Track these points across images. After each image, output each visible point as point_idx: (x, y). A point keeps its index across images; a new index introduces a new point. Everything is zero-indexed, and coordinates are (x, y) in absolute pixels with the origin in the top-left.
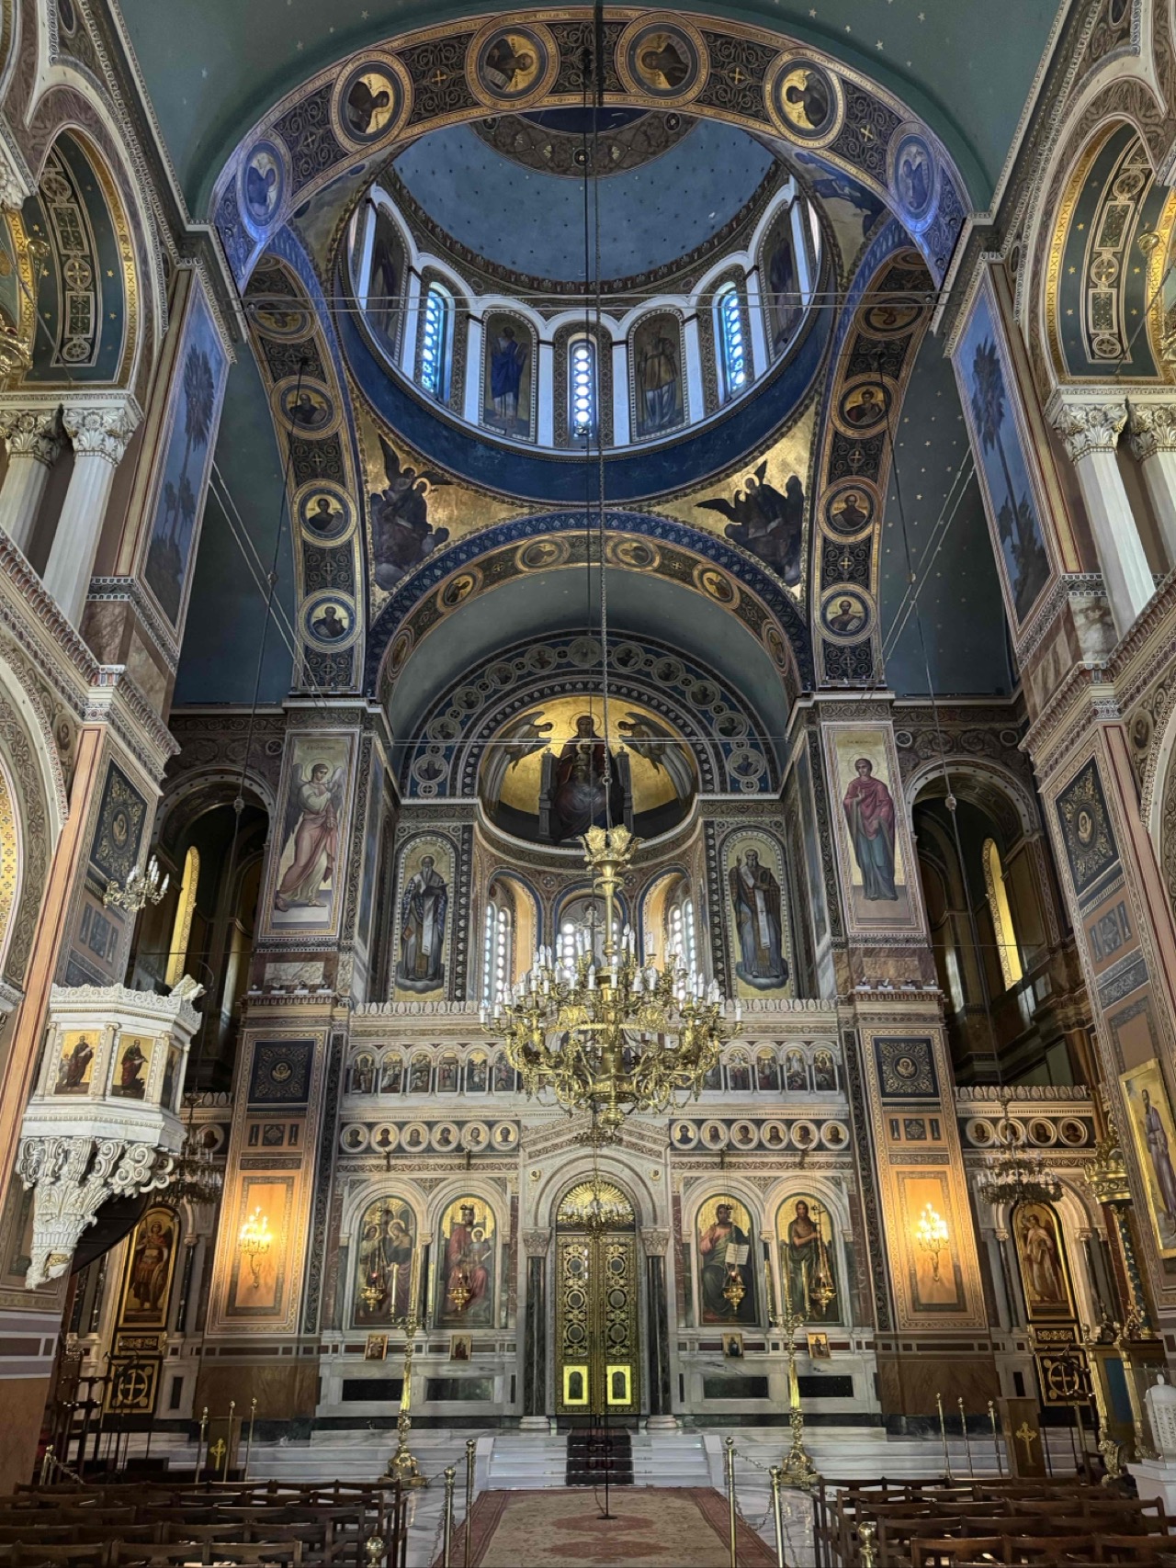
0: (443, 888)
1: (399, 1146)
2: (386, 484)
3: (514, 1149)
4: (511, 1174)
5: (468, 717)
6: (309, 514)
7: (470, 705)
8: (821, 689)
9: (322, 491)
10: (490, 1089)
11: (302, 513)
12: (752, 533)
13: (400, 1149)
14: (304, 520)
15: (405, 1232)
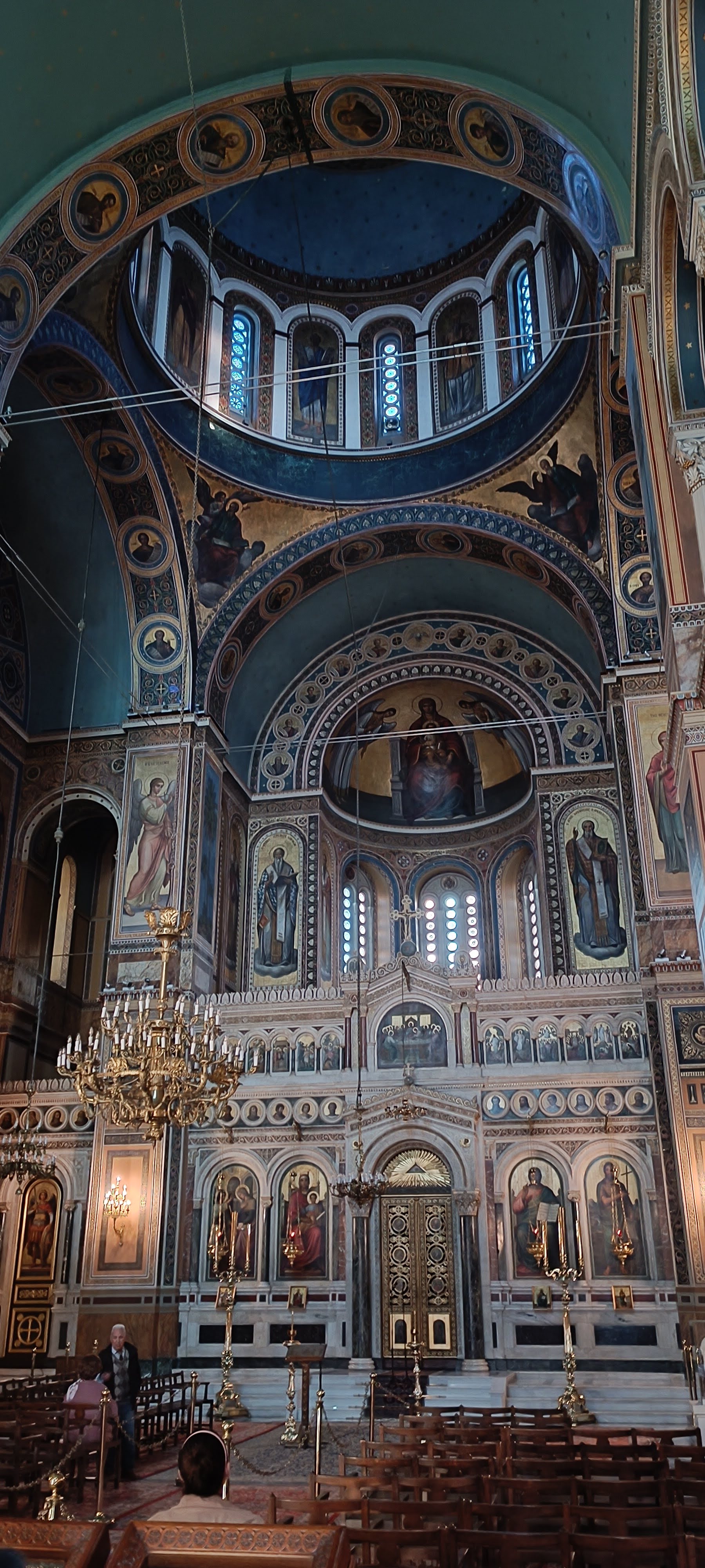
0: (294, 877)
1: (240, 1120)
2: (201, 510)
3: (341, 1122)
4: (338, 1144)
5: (310, 711)
6: (132, 549)
7: (312, 699)
8: (623, 664)
9: (140, 527)
10: (318, 1068)
11: (127, 549)
12: (554, 512)
13: (241, 1124)
14: (129, 554)
15: (251, 1196)
